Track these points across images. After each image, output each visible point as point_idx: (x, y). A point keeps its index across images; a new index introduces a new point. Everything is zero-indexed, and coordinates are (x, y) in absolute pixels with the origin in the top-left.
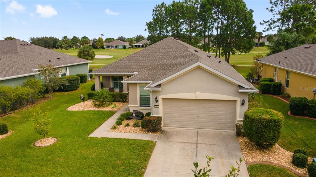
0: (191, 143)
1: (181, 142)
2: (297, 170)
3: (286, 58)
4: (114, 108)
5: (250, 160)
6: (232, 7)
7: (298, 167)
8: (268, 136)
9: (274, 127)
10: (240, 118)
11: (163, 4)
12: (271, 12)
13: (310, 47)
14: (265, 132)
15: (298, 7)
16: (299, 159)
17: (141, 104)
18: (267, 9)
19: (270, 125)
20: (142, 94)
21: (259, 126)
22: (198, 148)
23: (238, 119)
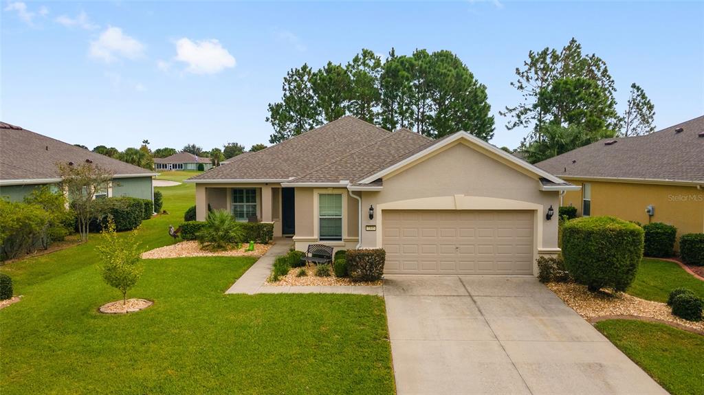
0: (458, 296)
1: (436, 296)
2: (688, 325)
3: (574, 162)
4: (250, 253)
5: (592, 315)
6: (448, 75)
7: (687, 319)
8: (621, 265)
10: (543, 247)
11: (304, 68)
12: (520, 91)
13: (615, 142)
14: (614, 256)
15: (569, 83)
16: (688, 302)
17: (321, 236)
18: (512, 84)
20: (323, 213)
22: (478, 303)
23: (541, 249)
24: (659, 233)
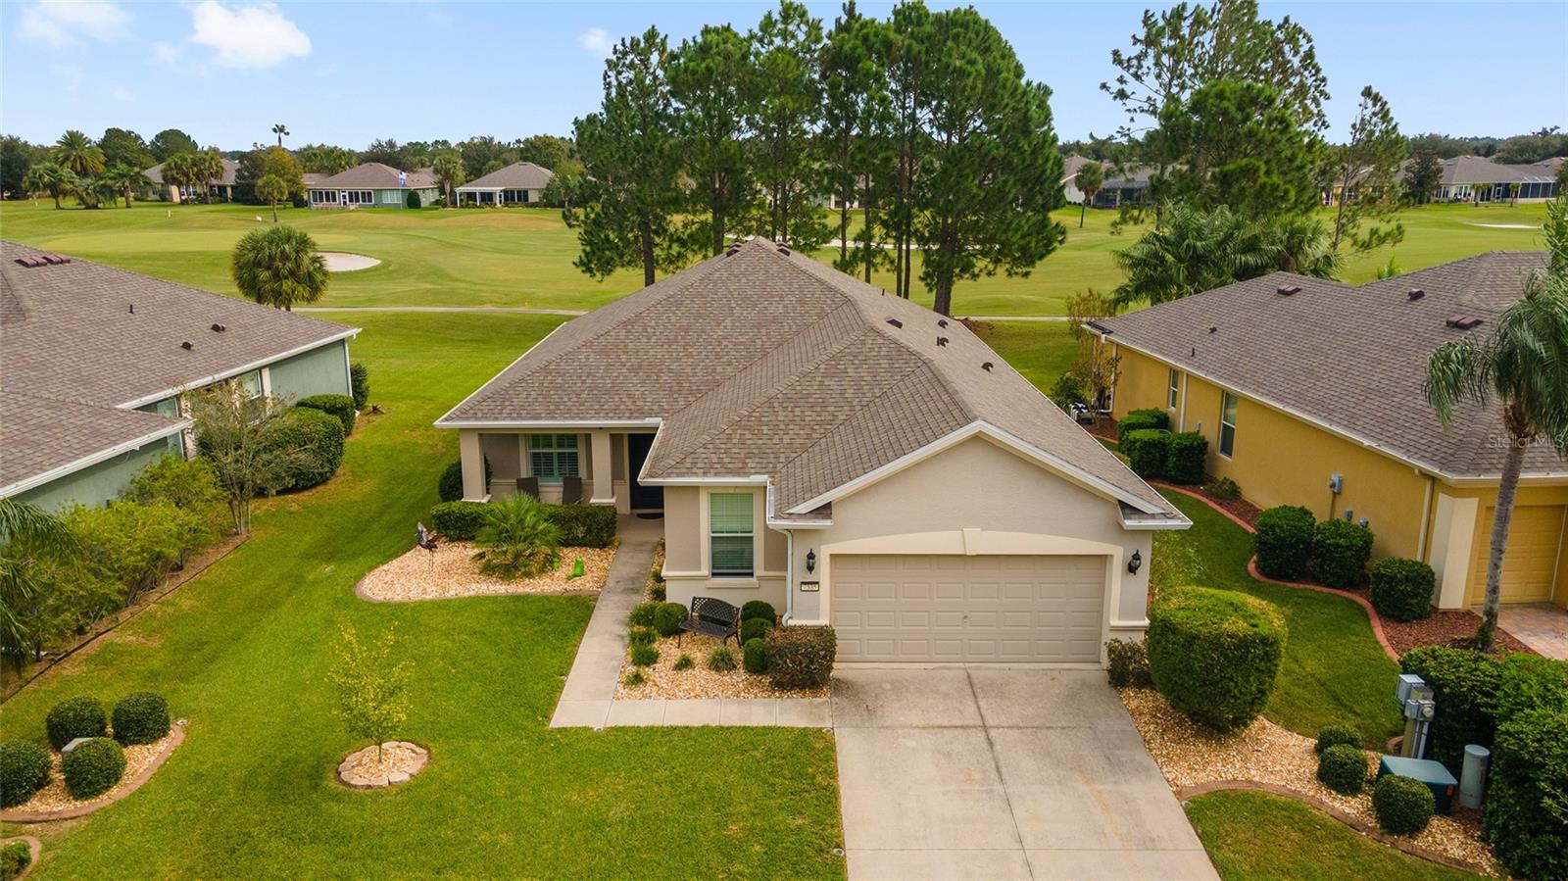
0: (962, 727)
1: (924, 728)
2: (1337, 804)
3: (1213, 330)
4: (578, 583)
5: (1186, 781)
7: (1338, 792)
8: (1241, 693)
9: (1261, 660)
10: (1120, 619)
11: (651, 35)
12: (1119, 101)
13: (1298, 290)
14: (1231, 679)
15: (1228, 94)
16: (1342, 765)
17: (714, 567)
18: (1104, 86)
19: (1250, 656)
20: (718, 526)
21: (1213, 659)
22: (998, 747)
23: (1115, 622)
24: (1341, 546)
